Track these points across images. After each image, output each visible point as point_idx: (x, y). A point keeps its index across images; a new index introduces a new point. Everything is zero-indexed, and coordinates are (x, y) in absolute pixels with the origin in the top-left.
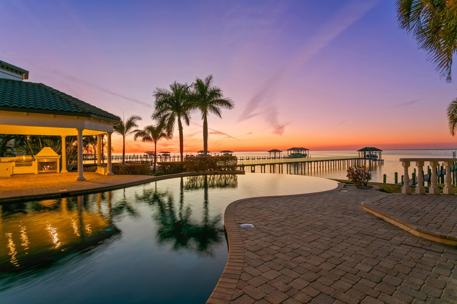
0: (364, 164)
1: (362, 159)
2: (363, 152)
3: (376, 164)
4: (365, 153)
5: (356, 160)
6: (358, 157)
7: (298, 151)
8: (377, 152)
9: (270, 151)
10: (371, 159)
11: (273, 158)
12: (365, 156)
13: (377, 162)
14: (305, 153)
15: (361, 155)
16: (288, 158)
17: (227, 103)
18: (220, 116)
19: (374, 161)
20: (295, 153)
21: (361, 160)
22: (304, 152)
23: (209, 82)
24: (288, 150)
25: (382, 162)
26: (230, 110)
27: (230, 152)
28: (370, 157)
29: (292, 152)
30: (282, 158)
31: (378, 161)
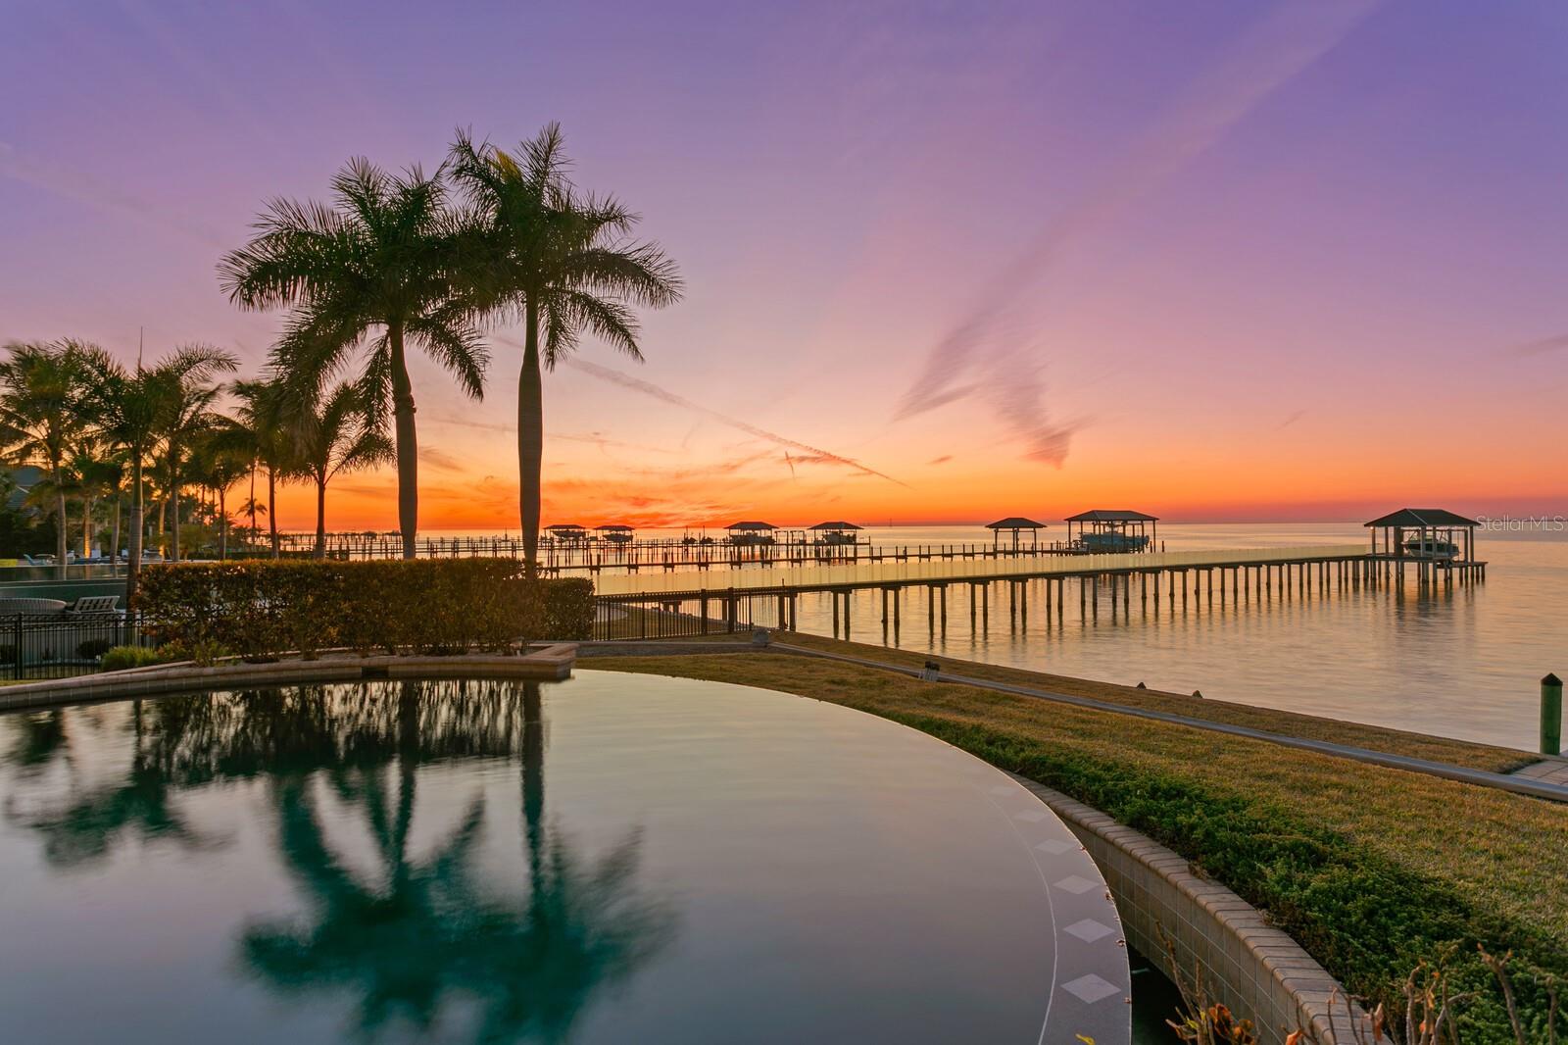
0: (1397, 581)
1: (1387, 558)
2: (1391, 530)
3: (1448, 579)
4: (1399, 536)
5: (1361, 563)
6: (1369, 551)
7: (1112, 526)
8: (1456, 528)
9: (996, 526)
10: (1427, 559)
11: (1006, 553)
12: (1399, 547)
13: (1456, 571)
14: (1141, 535)
16: (1068, 552)
19: (1439, 567)
20: (1097, 532)
21: (1383, 563)
22: (1138, 528)
24: (1070, 520)
25: (1476, 572)
27: (849, 526)
28: (1422, 552)
29: (1088, 528)
30: (1043, 552)
31: (1461, 568)
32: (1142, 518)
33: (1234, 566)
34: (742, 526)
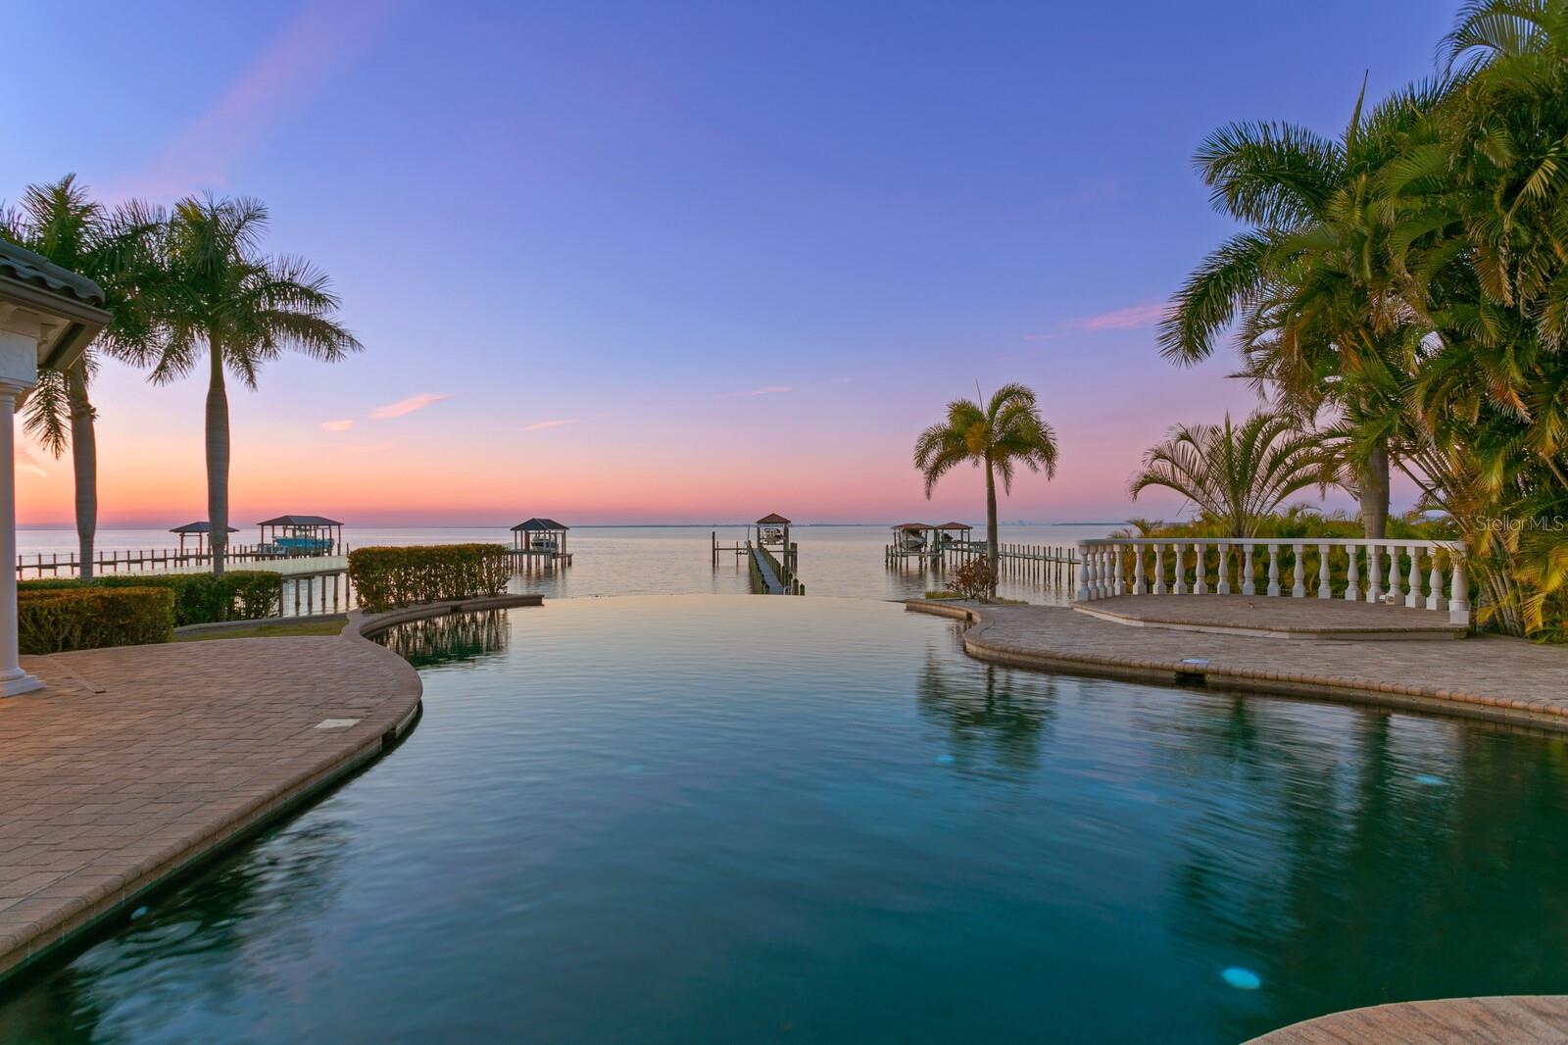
1: (522, 552)
2: (524, 532)
4: (527, 537)
6: (513, 547)
7: (304, 530)
8: (556, 531)
9: (182, 531)
10: (547, 552)
12: (528, 544)
13: (559, 560)
15: (519, 540)
20: (288, 536)
22: (325, 532)
25: (568, 561)
29: (280, 533)
31: (561, 558)
32: (330, 523)
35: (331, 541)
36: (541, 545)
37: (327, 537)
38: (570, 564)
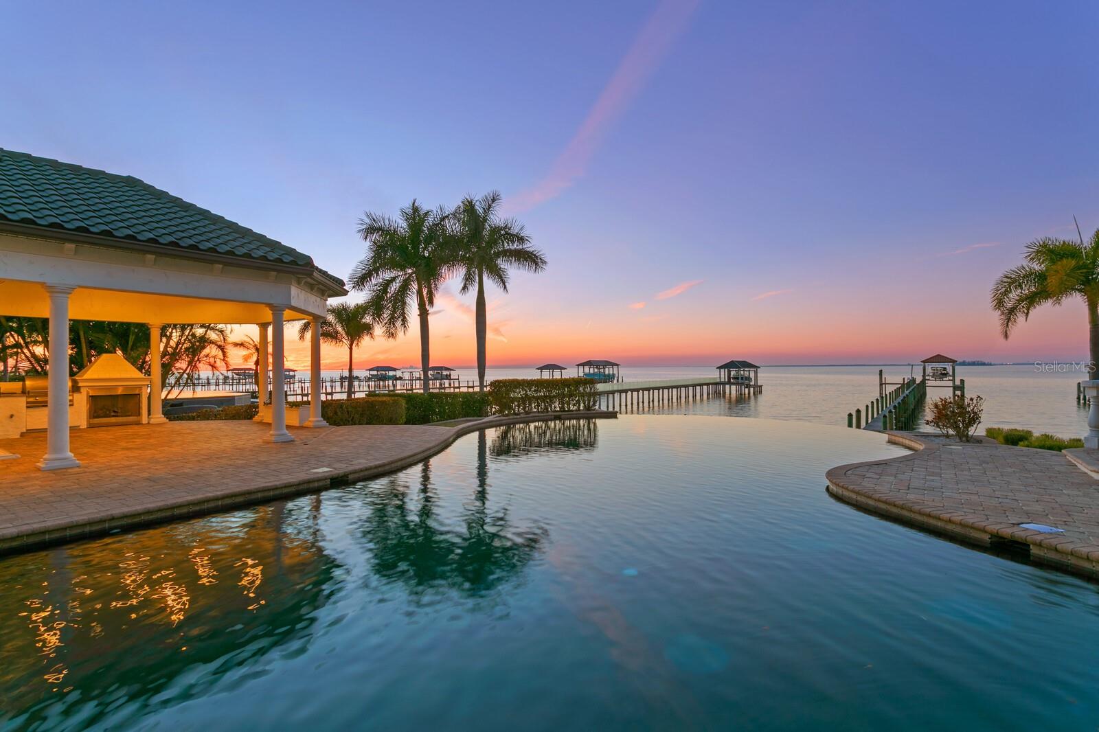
0: (729, 394)
1: (725, 384)
2: (726, 370)
3: (749, 392)
4: (729, 373)
5: (715, 385)
6: (718, 381)
7: (599, 368)
8: (751, 369)
9: (541, 368)
10: (743, 384)
12: (729, 378)
13: (752, 390)
15: (723, 375)
17: (531, 259)
18: (505, 287)
19: (746, 387)
20: (591, 372)
21: (723, 386)
22: (611, 370)
23: (490, 206)
24: (578, 365)
25: (758, 390)
26: (537, 274)
27: (447, 369)
28: (740, 381)
29: (587, 370)
31: (753, 388)
32: (613, 364)
33: (638, 390)
34: (378, 369)
35: (613, 375)
36: (738, 378)
37: (611, 372)
38: (760, 392)
